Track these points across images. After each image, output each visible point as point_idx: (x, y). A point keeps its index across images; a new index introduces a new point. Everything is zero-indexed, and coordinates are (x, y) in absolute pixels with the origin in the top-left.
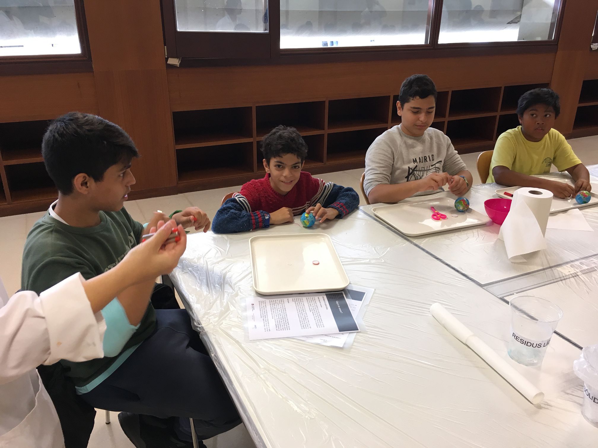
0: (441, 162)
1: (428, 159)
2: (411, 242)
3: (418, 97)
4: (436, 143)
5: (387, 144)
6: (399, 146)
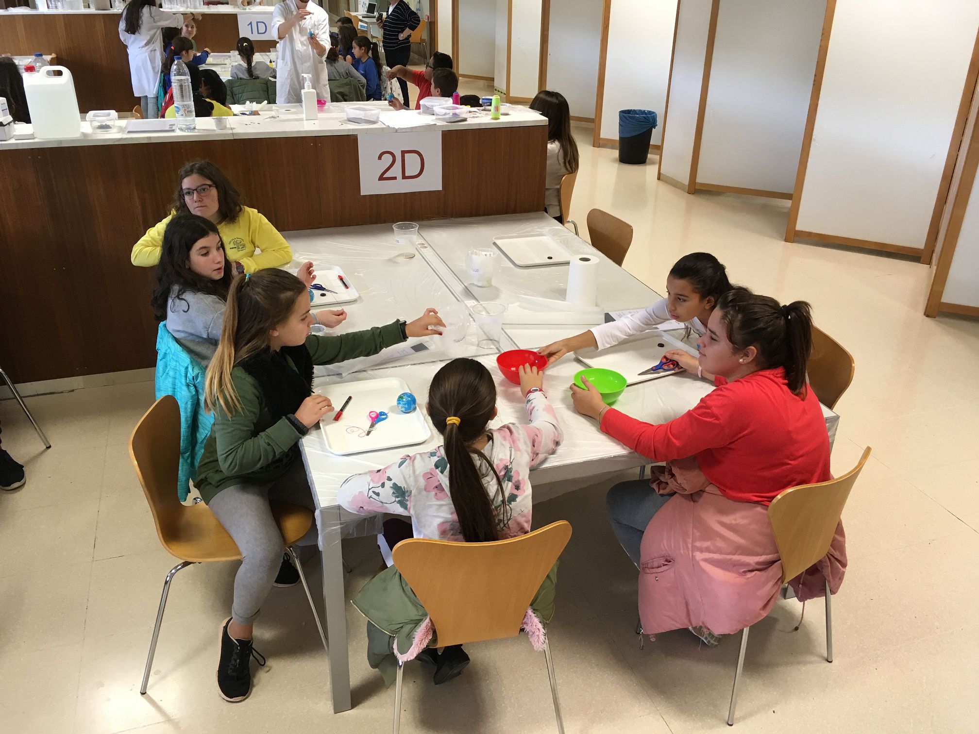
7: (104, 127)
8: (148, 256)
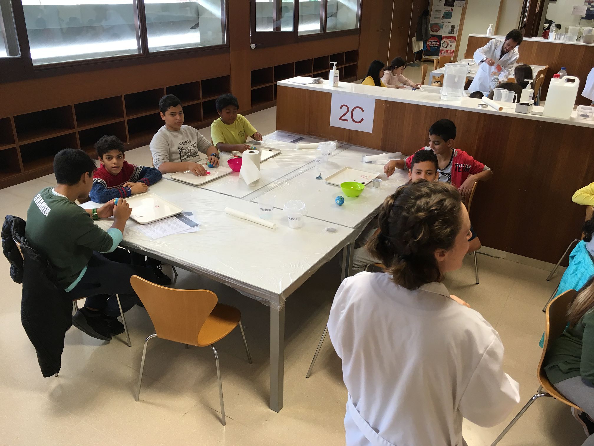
0: (196, 143)
1: (188, 143)
2: (200, 188)
3: (172, 107)
4: (189, 133)
5: (162, 136)
6: (169, 137)
7: (585, 116)
8: (584, 199)
